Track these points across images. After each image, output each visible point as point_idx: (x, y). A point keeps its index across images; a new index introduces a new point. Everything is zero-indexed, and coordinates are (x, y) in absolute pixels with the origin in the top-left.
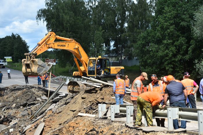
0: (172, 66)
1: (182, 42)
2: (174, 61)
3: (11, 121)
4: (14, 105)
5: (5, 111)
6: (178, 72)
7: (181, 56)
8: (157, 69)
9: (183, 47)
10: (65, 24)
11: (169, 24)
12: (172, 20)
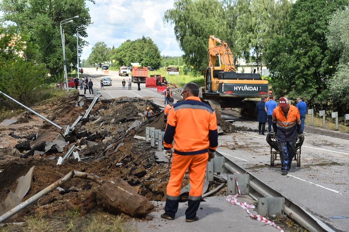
0: (303, 79)
1: (316, 52)
2: (307, 74)
3: (104, 139)
4: (113, 120)
5: (103, 127)
6: (311, 87)
7: (314, 69)
8: (287, 83)
9: (317, 59)
10: (194, 27)
11: (301, 31)
12: (305, 26)
